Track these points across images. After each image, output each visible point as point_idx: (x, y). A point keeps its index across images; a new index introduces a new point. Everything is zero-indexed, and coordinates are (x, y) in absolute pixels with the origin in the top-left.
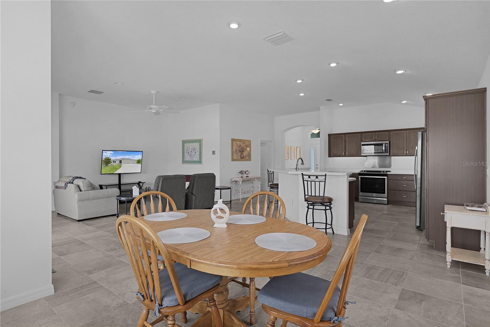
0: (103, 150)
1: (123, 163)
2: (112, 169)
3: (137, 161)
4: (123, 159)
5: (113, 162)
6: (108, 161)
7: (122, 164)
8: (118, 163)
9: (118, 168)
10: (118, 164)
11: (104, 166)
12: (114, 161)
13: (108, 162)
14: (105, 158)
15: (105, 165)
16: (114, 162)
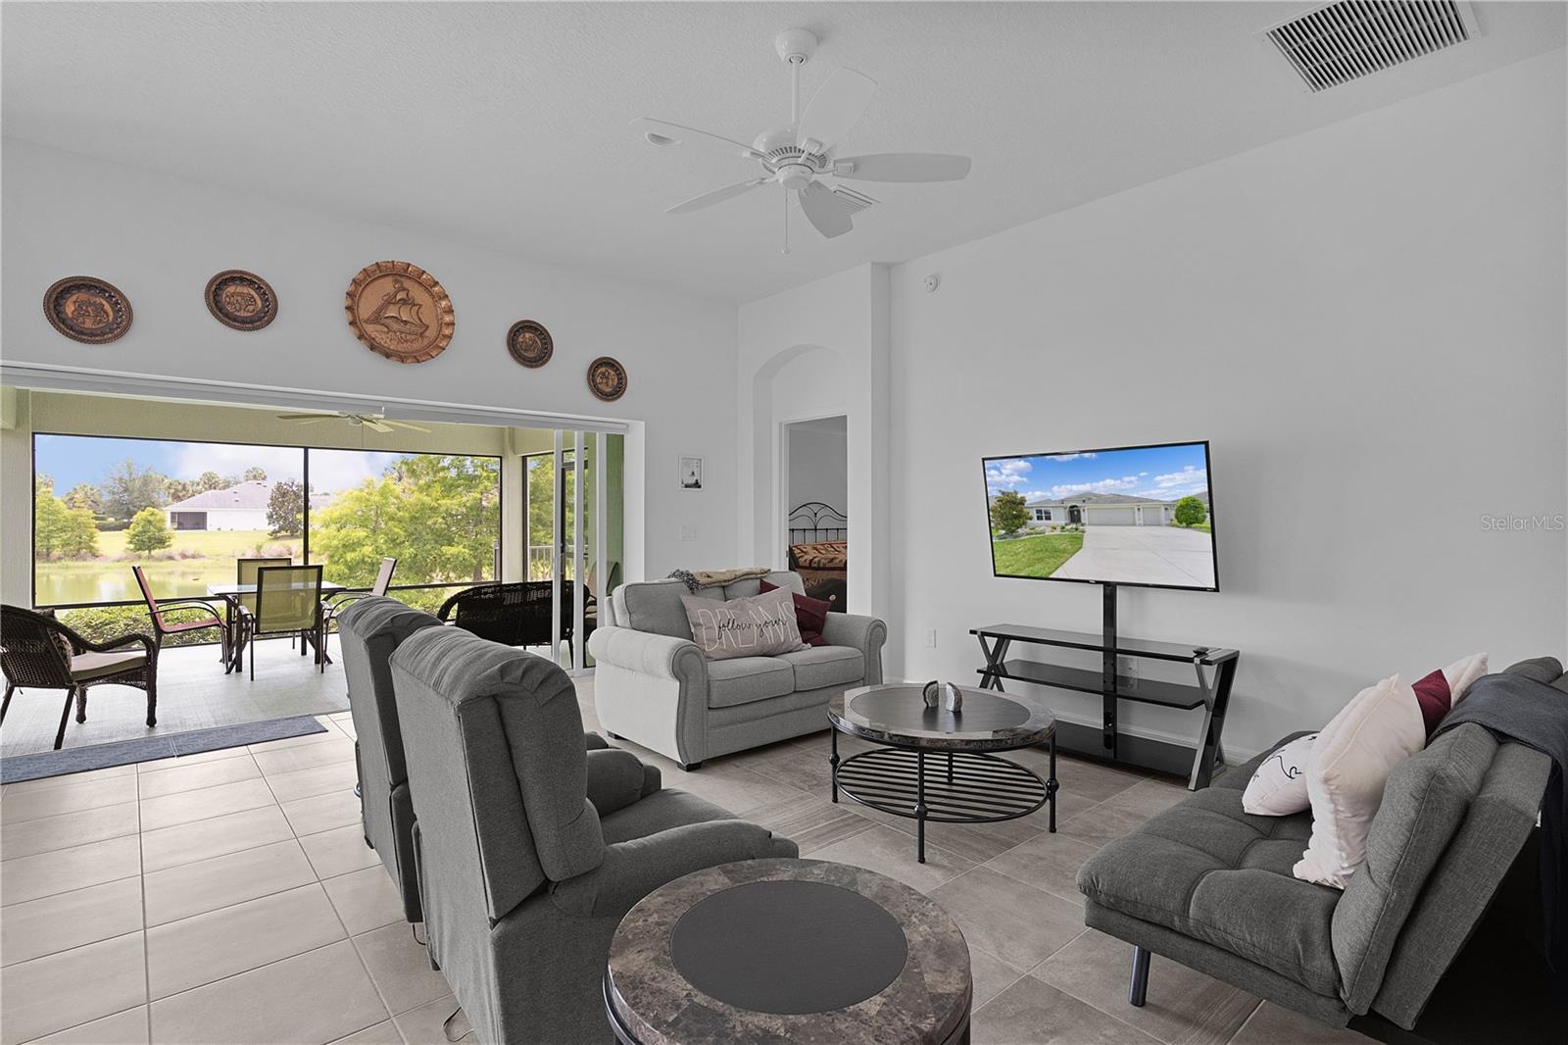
0: (984, 459)
1: (1089, 525)
2: (1038, 555)
3: (1172, 513)
4: (1086, 498)
5: (1035, 518)
6: (1010, 514)
7: (1086, 528)
8: (1063, 523)
9: (1064, 551)
10: (1063, 528)
11: (1001, 537)
12: (1038, 511)
13: (1017, 517)
14: (1000, 495)
15: (1003, 532)
16: (1044, 515)
